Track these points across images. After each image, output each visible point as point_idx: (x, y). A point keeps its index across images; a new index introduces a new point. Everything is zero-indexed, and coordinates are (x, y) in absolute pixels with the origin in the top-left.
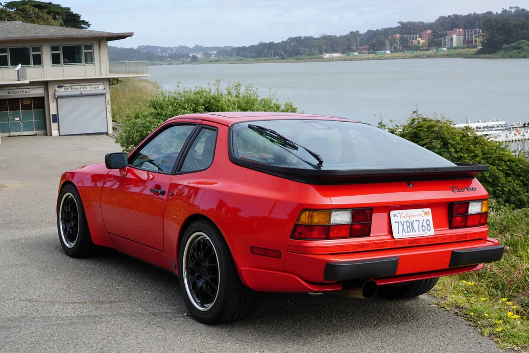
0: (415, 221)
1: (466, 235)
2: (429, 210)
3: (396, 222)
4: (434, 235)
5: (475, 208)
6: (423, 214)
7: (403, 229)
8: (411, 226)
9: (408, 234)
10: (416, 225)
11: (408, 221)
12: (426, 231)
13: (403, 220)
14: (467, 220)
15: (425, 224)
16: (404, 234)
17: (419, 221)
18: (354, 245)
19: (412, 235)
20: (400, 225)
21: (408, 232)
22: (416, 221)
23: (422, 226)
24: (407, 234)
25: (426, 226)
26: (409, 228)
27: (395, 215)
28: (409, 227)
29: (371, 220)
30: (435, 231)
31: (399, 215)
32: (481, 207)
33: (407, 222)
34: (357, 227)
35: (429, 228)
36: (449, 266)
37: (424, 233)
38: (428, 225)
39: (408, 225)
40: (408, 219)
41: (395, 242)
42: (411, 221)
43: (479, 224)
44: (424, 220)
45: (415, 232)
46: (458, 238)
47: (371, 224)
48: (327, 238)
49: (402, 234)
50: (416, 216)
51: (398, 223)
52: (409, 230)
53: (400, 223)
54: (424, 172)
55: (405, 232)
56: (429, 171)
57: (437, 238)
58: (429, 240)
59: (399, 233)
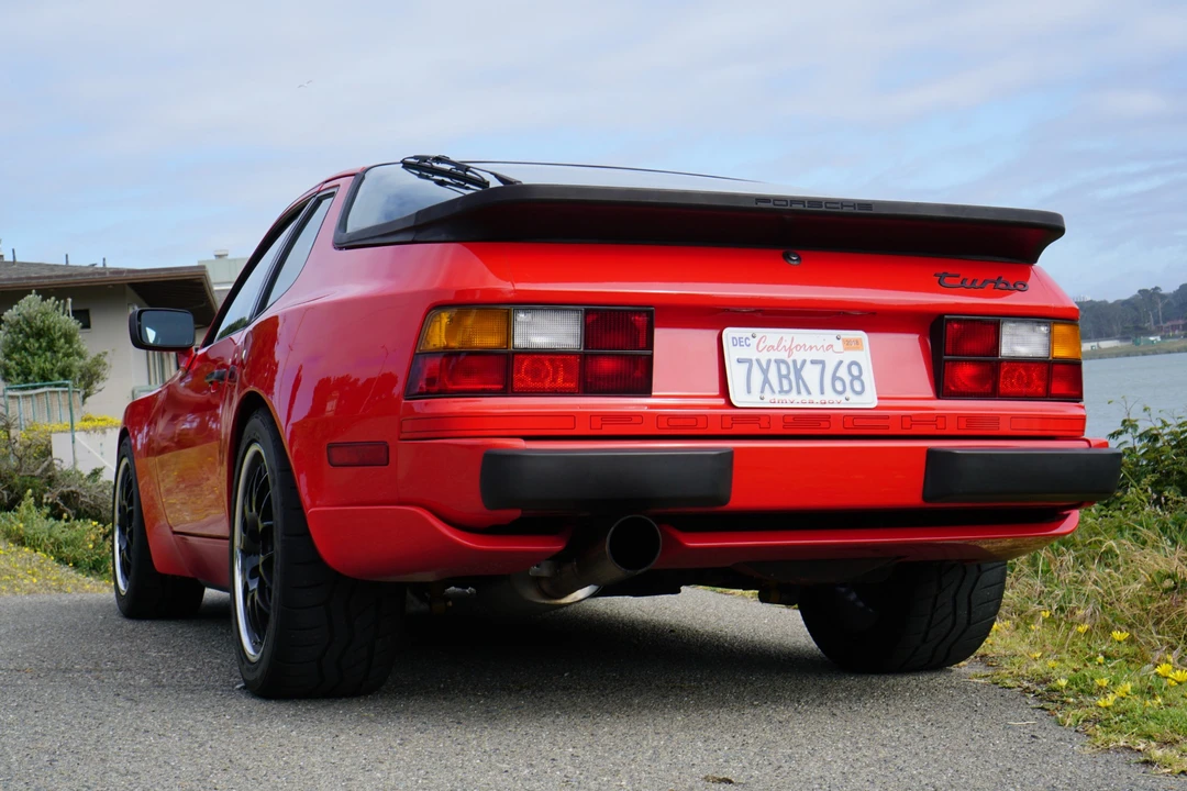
0: (808, 364)
1: (994, 420)
2: (860, 335)
3: (739, 361)
4: (876, 408)
5: (1021, 342)
6: (839, 345)
7: (766, 381)
8: (792, 377)
9: (783, 397)
10: (811, 374)
11: (784, 362)
12: (849, 393)
13: (764, 358)
14: (997, 377)
15: (843, 372)
16: (768, 396)
17: (822, 362)
18: (593, 416)
19: (796, 400)
20: (755, 367)
21: (781, 391)
22: (813, 362)
23: (835, 378)
24: (778, 397)
25: (847, 379)
26: (785, 382)
27: (738, 342)
28: (787, 377)
29: (650, 346)
30: (879, 398)
31: (753, 342)
32: (1045, 340)
33: (778, 362)
34: (606, 366)
35: (858, 387)
36: (925, 498)
37: (841, 398)
38: (854, 378)
39: (784, 372)
40: (783, 355)
41: (734, 417)
42: (795, 362)
43: (1048, 396)
44: (841, 362)
45: (809, 393)
46: (963, 424)
47: (650, 359)
48: (507, 391)
49: (759, 395)
50: (811, 348)
51: (747, 365)
52: (786, 387)
53: (755, 363)
54: (824, 209)
55: (773, 392)
56: (840, 210)
57: (887, 417)
58: (857, 422)
59: (749, 392)
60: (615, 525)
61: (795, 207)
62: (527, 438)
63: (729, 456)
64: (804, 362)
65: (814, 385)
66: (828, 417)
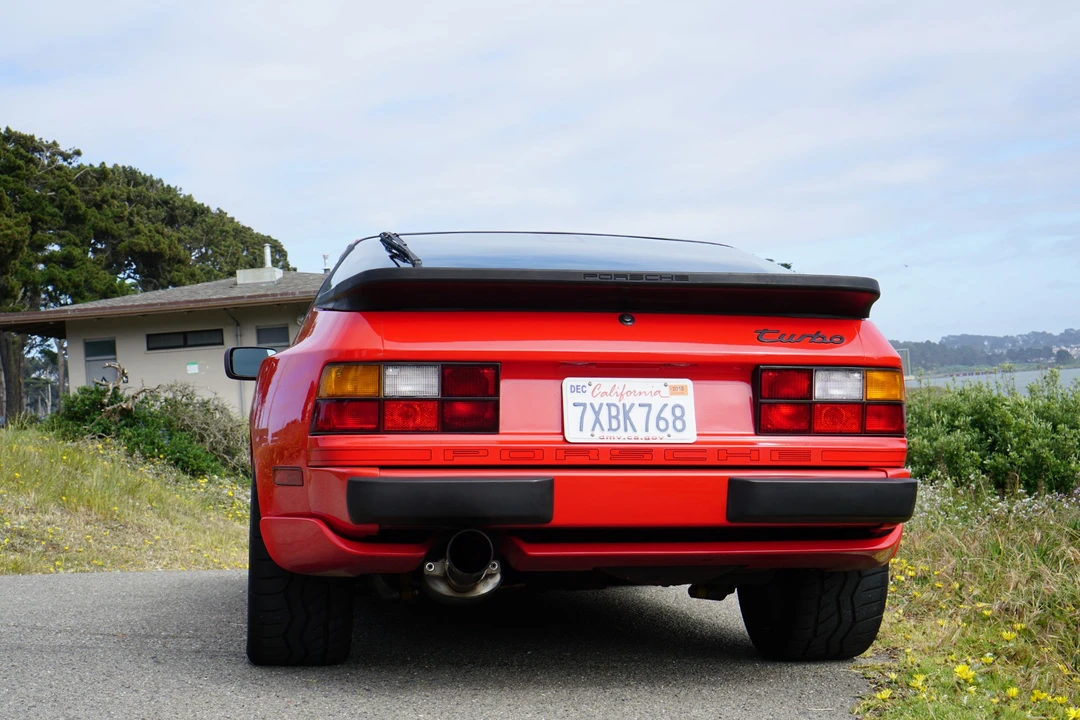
0: (636, 406)
1: (806, 453)
2: (687, 382)
3: (575, 405)
4: (695, 443)
5: (833, 387)
6: (666, 391)
7: (597, 421)
8: (621, 417)
9: (611, 434)
10: (638, 416)
11: (615, 405)
12: (671, 430)
13: (597, 402)
14: (810, 416)
15: (667, 414)
16: (598, 432)
17: (649, 406)
18: (446, 450)
19: (622, 437)
20: (589, 412)
21: (610, 429)
22: (641, 405)
23: (659, 418)
24: (607, 434)
25: (670, 419)
26: (614, 422)
27: (575, 389)
28: (616, 417)
29: (497, 394)
30: (698, 435)
31: (591, 388)
32: (859, 385)
33: (609, 405)
34: (461, 408)
35: (679, 425)
36: (728, 519)
37: (665, 435)
38: (676, 418)
39: (614, 413)
40: (614, 400)
41: (567, 451)
42: (624, 405)
43: (863, 432)
44: (665, 405)
45: (635, 430)
46: (776, 456)
47: (497, 403)
48: (379, 430)
49: (591, 433)
50: (640, 393)
51: (582, 408)
52: (614, 426)
53: (589, 406)
54: (644, 280)
55: (603, 429)
56: (659, 281)
57: (705, 450)
58: (677, 455)
59: (581, 430)
60: (455, 536)
61: (619, 279)
62: (382, 468)
63: (551, 482)
64: (632, 405)
65: (639, 426)
66: (650, 451)
